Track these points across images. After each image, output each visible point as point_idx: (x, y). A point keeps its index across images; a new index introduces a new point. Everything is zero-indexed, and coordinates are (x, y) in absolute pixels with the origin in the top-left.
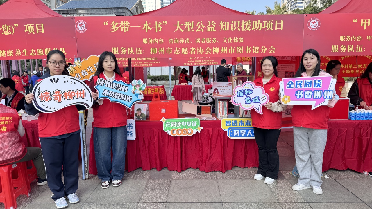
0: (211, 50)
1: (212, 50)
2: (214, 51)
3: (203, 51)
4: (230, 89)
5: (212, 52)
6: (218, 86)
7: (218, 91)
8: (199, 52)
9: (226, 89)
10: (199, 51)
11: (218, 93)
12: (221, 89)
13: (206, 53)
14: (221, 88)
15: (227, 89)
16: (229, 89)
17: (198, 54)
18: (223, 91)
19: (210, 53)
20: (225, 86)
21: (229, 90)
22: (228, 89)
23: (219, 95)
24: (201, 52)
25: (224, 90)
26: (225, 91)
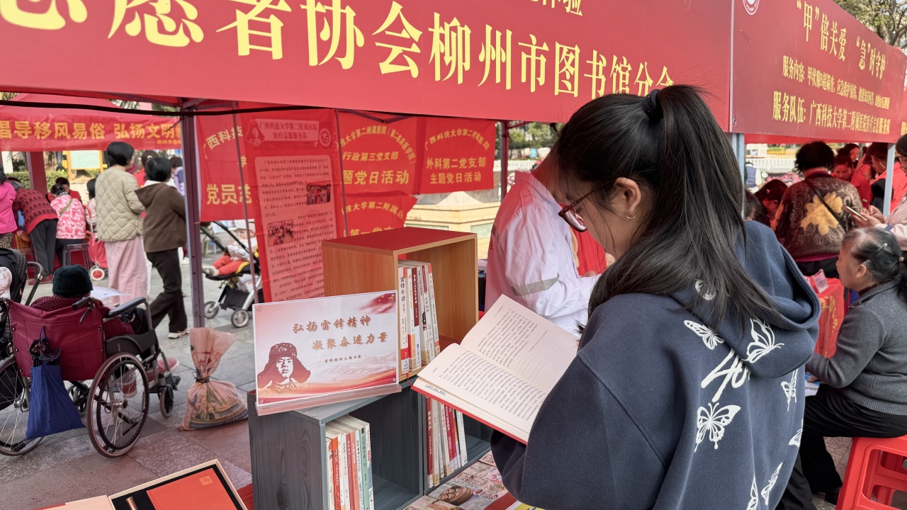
0: (416, 34)
1: (426, 42)
2: (442, 55)
3: (361, 42)
4: (383, 336)
5: (423, 60)
6: (297, 329)
7: (297, 365)
8: (323, 47)
9: (358, 340)
10: (325, 35)
11: (301, 372)
12: (318, 345)
13: (386, 67)
14: (321, 335)
15: (364, 339)
16: (377, 335)
17: (313, 61)
18: (338, 352)
19: (414, 70)
20: (352, 322)
21: (377, 340)
22: (371, 339)
23: (305, 385)
24: (341, 51)
25: (345, 344)
26: (353, 349)
